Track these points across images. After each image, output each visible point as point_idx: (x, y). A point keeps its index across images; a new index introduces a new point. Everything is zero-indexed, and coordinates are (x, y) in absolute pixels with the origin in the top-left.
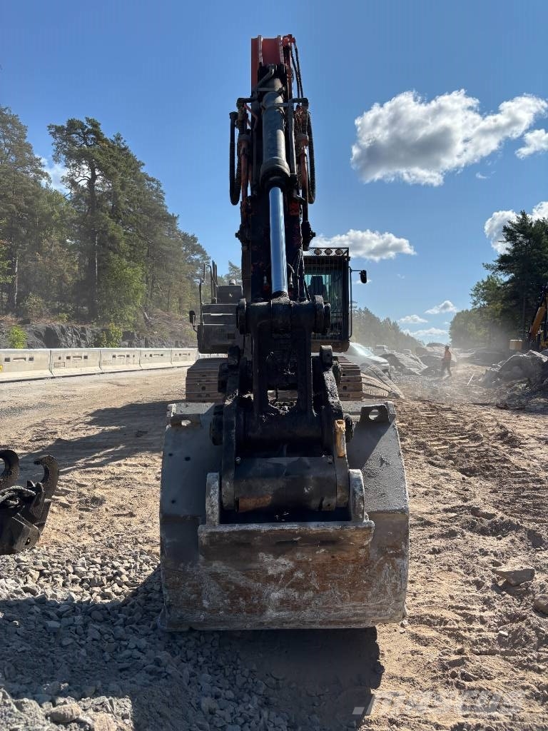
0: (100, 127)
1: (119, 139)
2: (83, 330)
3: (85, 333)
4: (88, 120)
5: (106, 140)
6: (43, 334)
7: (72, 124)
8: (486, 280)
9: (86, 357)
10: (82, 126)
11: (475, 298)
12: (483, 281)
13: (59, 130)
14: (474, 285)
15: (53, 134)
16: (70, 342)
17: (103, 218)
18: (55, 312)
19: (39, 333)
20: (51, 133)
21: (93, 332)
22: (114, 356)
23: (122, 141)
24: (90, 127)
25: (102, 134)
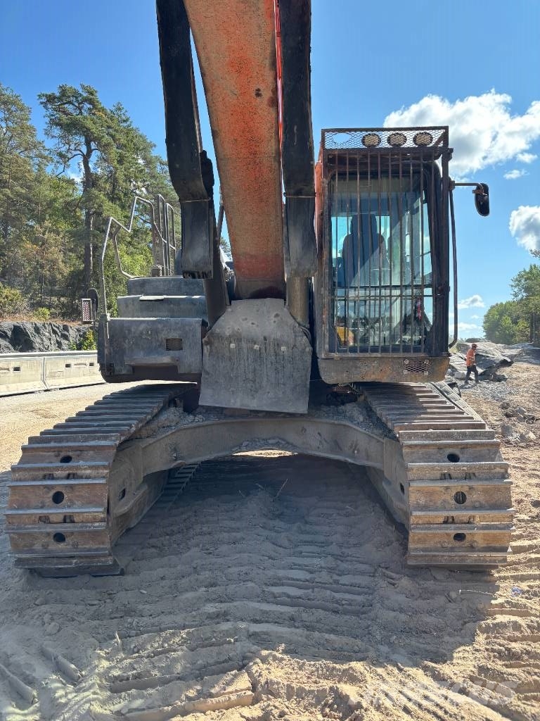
0: (97, 94)
1: (120, 109)
2: (66, 328)
3: (68, 331)
4: (83, 87)
5: (103, 110)
6: (9, 333)
7: (63, 91)
8: (528, 270)
9: (17, 369)
10: (76, 94)
11: (516, 290)
12: (525, 271)
13: (51, 99)
14: (515, 275)
15: (45, 105)
16: (47, 342)
17: (97, 197)
18: (36, 305)
19: (4, 332)
20: (41, 103)
21: (78, 330)
22: (68, 366)
23: (123, 111)
24: (85, 95)
25: (98, 102)
